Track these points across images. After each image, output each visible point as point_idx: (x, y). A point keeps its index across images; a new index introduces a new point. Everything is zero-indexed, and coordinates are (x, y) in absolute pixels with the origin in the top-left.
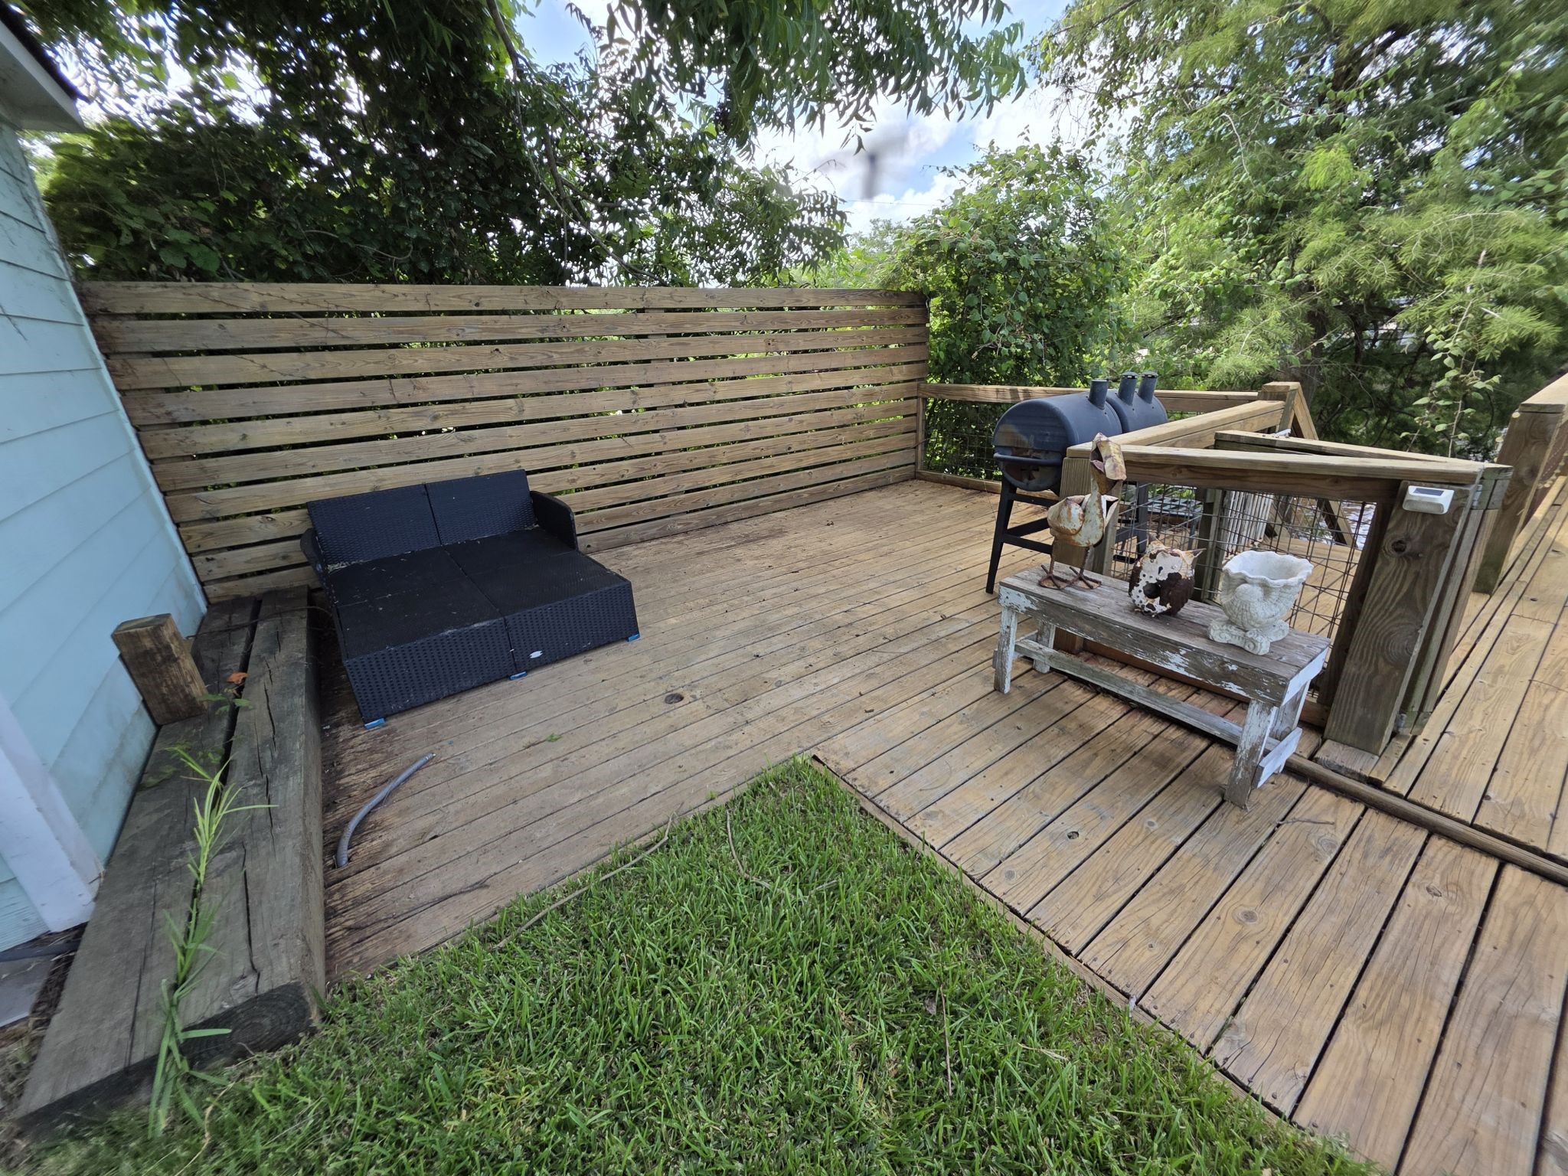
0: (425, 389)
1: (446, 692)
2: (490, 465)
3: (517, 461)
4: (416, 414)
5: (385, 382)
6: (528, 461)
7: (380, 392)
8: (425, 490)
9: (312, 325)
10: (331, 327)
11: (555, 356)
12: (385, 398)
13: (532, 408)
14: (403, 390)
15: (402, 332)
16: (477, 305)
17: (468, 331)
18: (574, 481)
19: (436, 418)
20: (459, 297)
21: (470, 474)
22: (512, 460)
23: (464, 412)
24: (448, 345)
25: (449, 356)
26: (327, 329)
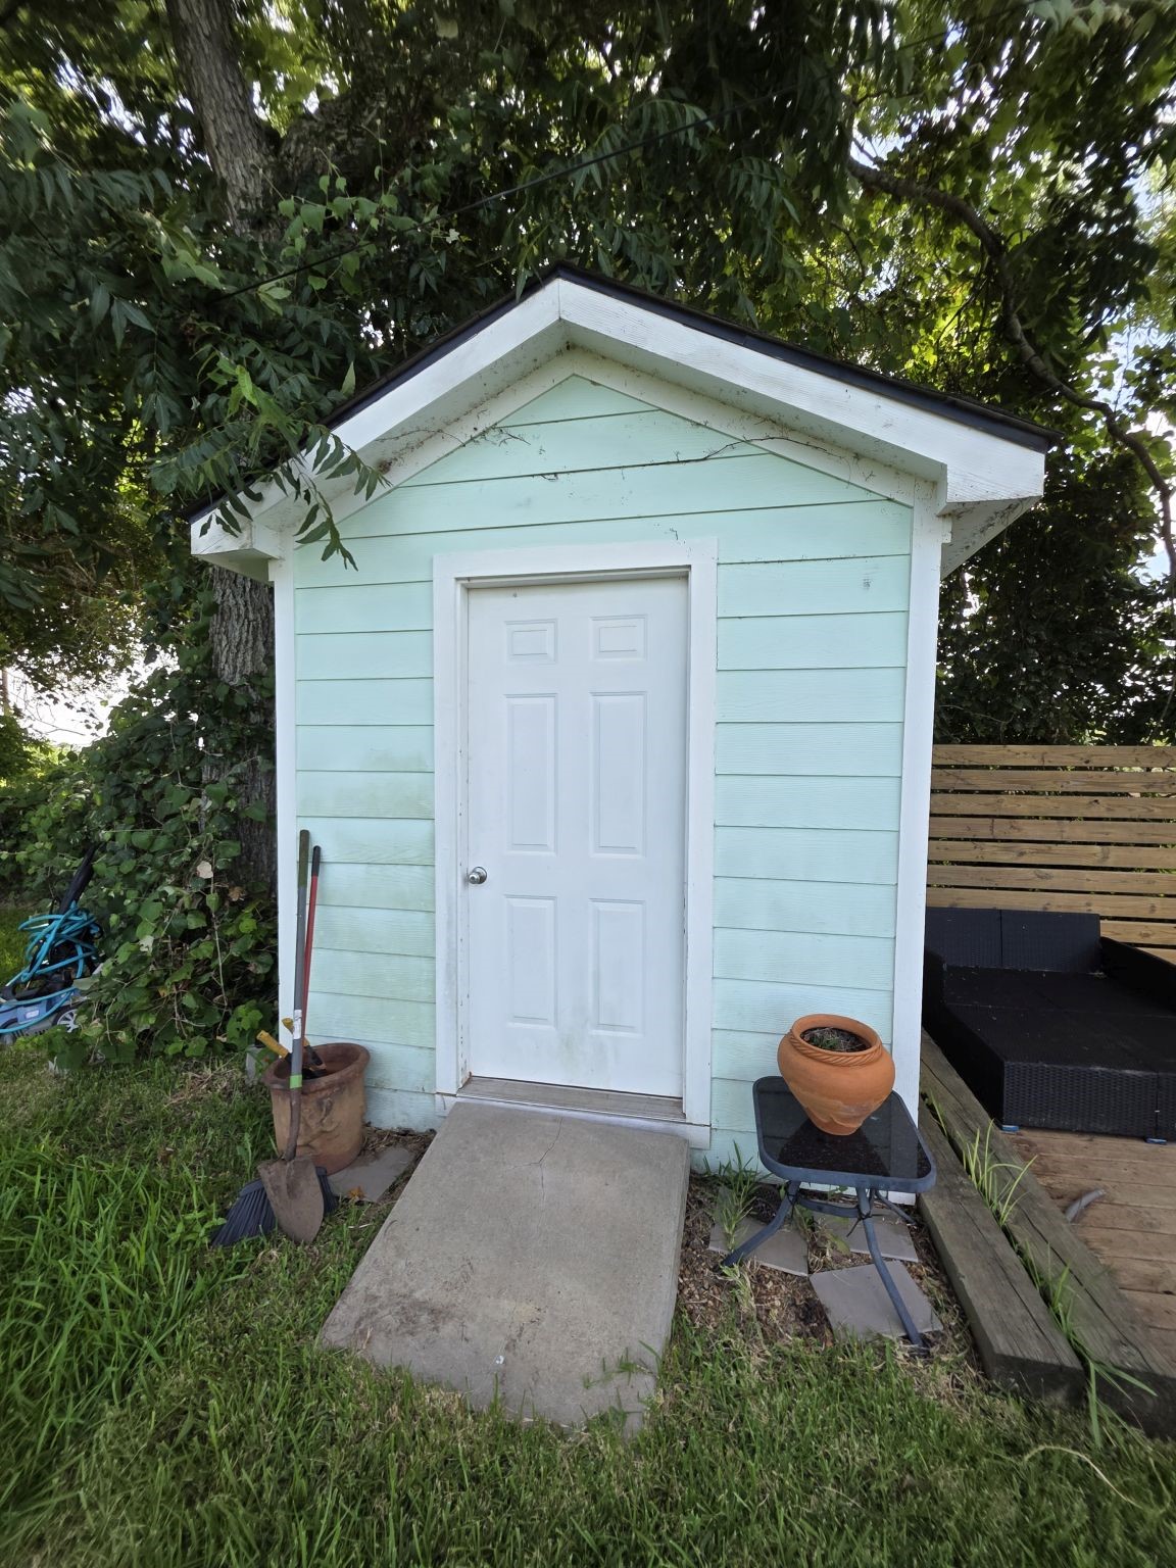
0: (1019, 830)
1: (1079, 1127)
2: (1060, 904)
3: (1088, 905)
4: (1006, 849)
5: (989, 820)
6: (1099, 905)
7: (982, 829)
8: (1000, 916)
9: (949, 774)
10: (962, 776)
11: (1156, 810)
12: (984, 833)
13: (1116, 856)
14: (1002, 829)
15: (1014, 782)
16: (1087, 762)
17: (1072, 783)
18: (1147, 935)
19: (1022, 854)
20: (1072, 755)
21: (1039, 908)
22: (1083, 903)
23: (1048, 852)
24: (1049, 793)
25: (1049, 803)
26: (958, 778)
